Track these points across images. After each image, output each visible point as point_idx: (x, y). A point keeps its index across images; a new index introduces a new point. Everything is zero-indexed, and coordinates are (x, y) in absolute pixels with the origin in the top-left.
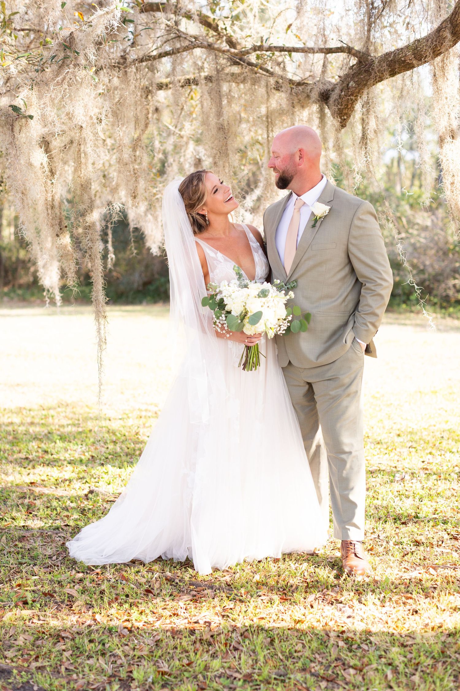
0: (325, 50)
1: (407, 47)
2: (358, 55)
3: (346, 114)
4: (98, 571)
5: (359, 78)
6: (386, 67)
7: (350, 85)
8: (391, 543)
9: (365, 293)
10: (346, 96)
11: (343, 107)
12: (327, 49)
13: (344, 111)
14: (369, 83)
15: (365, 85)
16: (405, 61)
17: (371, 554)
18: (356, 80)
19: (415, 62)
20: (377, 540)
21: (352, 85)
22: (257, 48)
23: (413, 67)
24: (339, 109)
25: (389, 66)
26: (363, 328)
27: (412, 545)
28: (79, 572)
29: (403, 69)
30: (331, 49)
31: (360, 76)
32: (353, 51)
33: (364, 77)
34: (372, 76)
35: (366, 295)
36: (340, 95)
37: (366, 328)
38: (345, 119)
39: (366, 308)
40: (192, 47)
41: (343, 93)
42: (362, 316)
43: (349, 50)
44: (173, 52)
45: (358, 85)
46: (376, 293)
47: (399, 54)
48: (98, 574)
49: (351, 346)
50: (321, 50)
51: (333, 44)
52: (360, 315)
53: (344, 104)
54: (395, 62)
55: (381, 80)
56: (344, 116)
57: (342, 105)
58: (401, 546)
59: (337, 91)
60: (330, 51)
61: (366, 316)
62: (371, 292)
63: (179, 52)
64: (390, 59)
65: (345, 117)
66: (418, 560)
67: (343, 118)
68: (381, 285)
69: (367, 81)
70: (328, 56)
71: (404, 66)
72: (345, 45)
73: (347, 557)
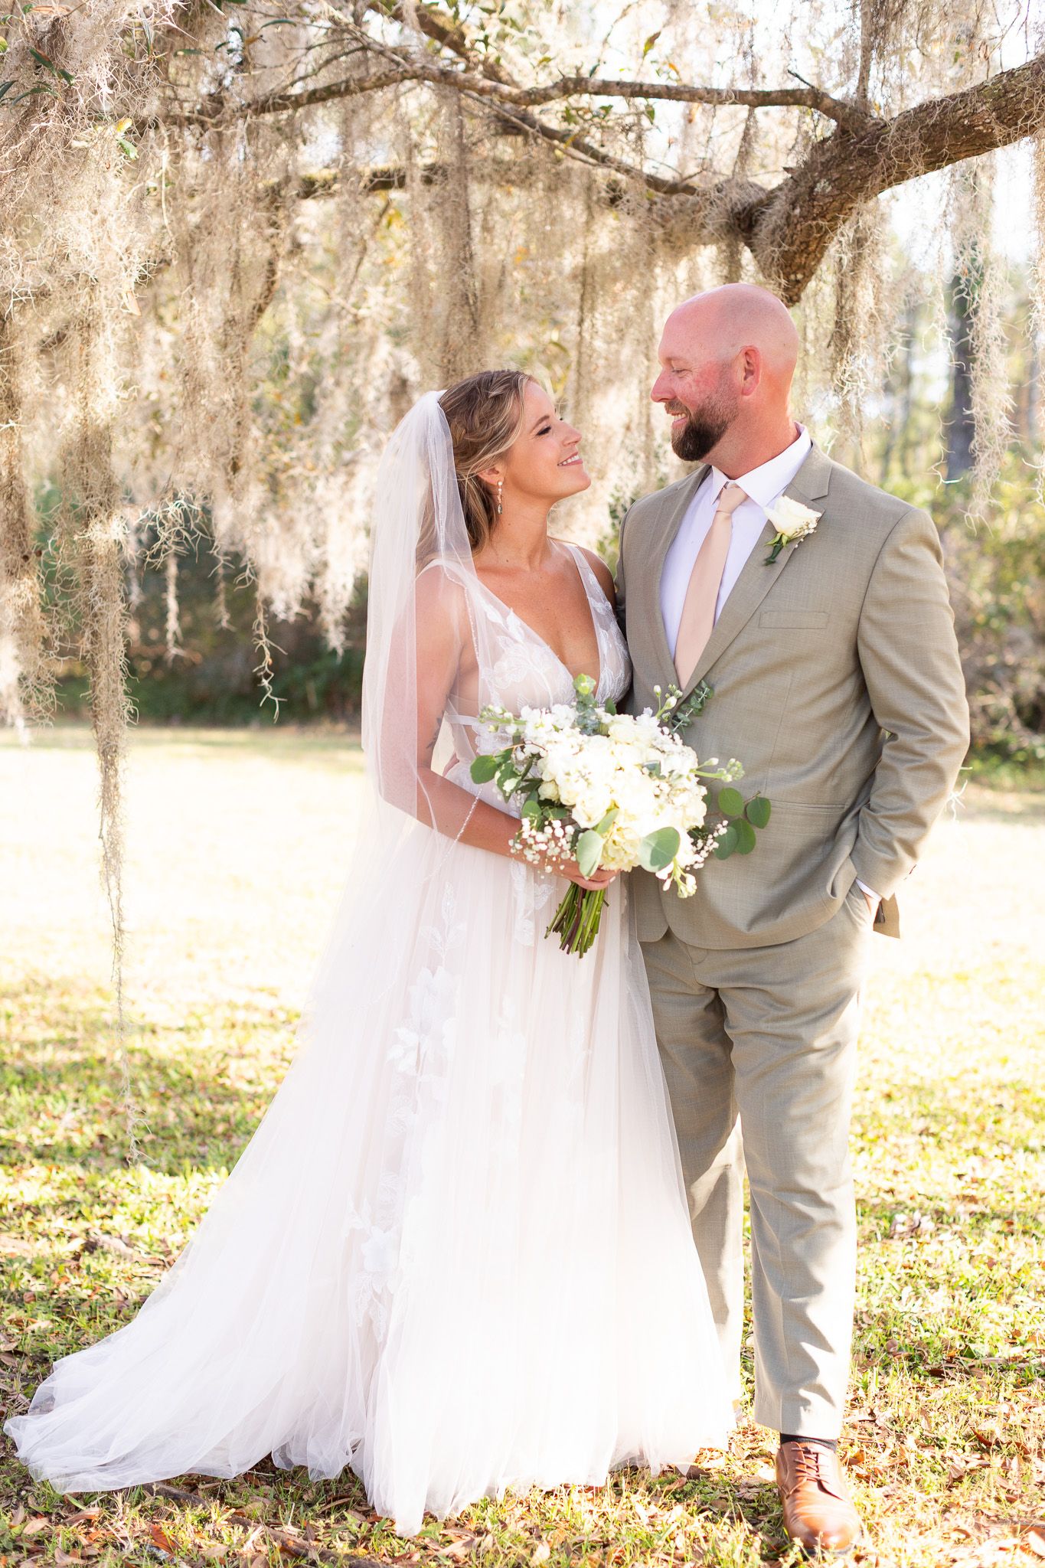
0: (751, 97)
1: (980, 90)
2: (839, 112)
3: (802, 267)
4: (94, 1511)
5: (842, 172)
6: (918, 144)
7: (818, 189)
8: (910, 1442)
9: (893, 758)
10: (805, 218)
11: (794, 248)
12: (756, 94)
13: (797, 260)
14: (869, 185)
15: (860, 189)
16: (971, 127)
17: (858, 1476)
18: (836, 176)
19: (998, 131)
20: (869, 1426)
21: (823, 189)
22: (571, 86)
23: (993, 145)
24: (784, 254)
25: (927, 140)
27: (968, 1449)
28: (35, 1514)
29: (964, 148)
30: (768, 94)
31: (845, 167)
32: (826, 102)
33: (858, 168)
34: (878, 167)
35: (895, 765)
36: (788, 217)
37: (889, 857)
38: (798, 282)
39: (895, 801)
40: (399, 77)
41: (797, 211)
42: (883, 821)
43: (814, 99)
44: (347, 88)
45: (841, 189)
46: (925, 761)
47: (955, 110)
48: (89, 1522)
49: (844, 905)
50: (740, 97)
51: (772, 84)
52: (875, 819)
53: (798, 238)
54: (943, 130)
55: (902, 177)
56: (795, 273)
57: (792, 244)
58: (938, 1453)
59: (780, 206)
60: (765, 99)
61: (892, 822)
62: (911, 757)
63: (362, 89)
64: (930, 122)
65: (800, 276)
66: (993, 1504)
67: (792, 277)
68: (940, 740)
69: (865, 179)
70: (759, 111)
71: (968, 141)
72: (804, 86)
73: (796, 1491)
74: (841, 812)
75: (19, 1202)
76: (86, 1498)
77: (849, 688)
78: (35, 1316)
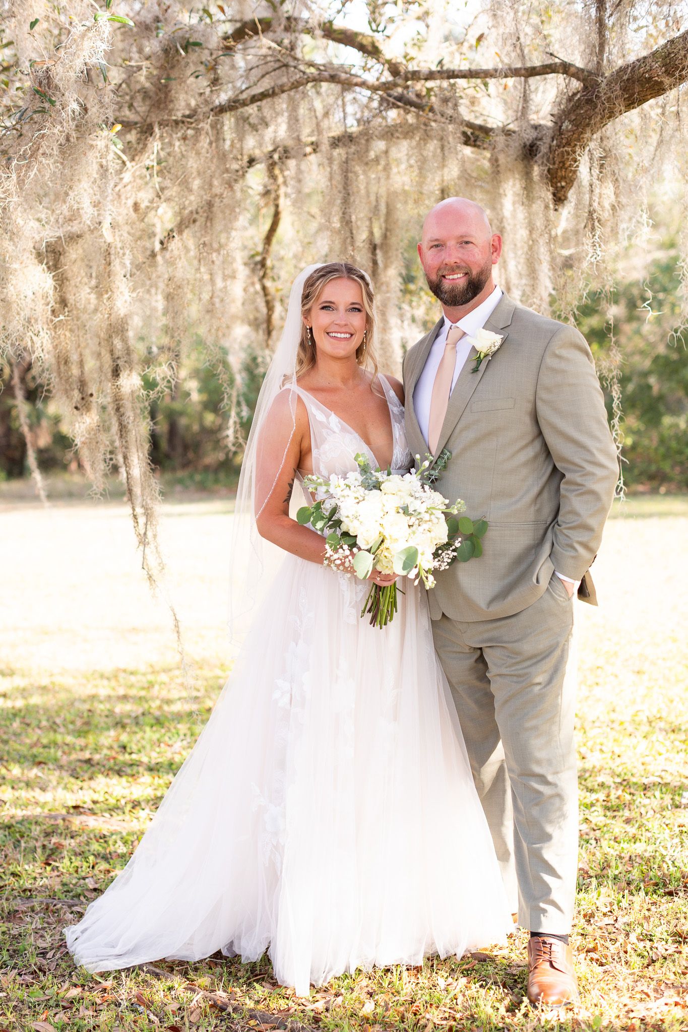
0: (523, 72)
1: (654, 54)
2: (581, 77)
3: (564, 178)
4: (109, 983)
5: (577, 115)
6: (619, 92)
7: (564, 127)
8: (633, 937)
9: (567, 490)
10: (559, 146)
11: (556, 166)
12: (526, 69)
13: (559, 174)
14: (593, 122)
15: (588, 125)
16: (650, 78)
17: (592, 959)
18: (573, 117)
19: (667, 81)
20: (611, 929)
21: (567, 127)
22: (410, 76)
23: (664, 90)
24: (550, 171)
25: (624, 89)
26: (568, 553)
27: (670, 941)
28: (76, 986)
29: (648, 93)
30: (534, 68)
31: (578, 111)
32: (572, 70)
33: (586, 111)
34: (597, 110)
35: (567, 494)
36: (550, 147)
37: (573, 553)
38: (563, 187)
39: (570, 518)
40: (305, 81)
41: (555, 142)
42: (565, 531)
43: (565, 68)
44: (274, 92)
45: (577, 126)
46: (584, 489)
47: (640, 67)
48: (104, 990)
49: (548, 589)
50: (515, 72)
51: (537, 60)
52: (561, 531)
53: (557, 160)
54: (634, 82)
55: (612, 115)
56: (560, 182)
57: (554, 164)
58: (648, 944)
59: (547, 140)
60: (532, 72)
61: (570, 531)
62: (576, 488)
63: (283, 92)
64: (625, 77)
65: (563, 184)
66: (672, 977)
67: (559, 185)
68: (593, 474)
69: (590, 118)
70: (532, 80)
71: (650, 88)
72: (557, 60)
73: (536, 968)
74: (545, 526)
75: (128, 799)
76: (105, 975)
77: (537, 445)
78: (114, 868)
